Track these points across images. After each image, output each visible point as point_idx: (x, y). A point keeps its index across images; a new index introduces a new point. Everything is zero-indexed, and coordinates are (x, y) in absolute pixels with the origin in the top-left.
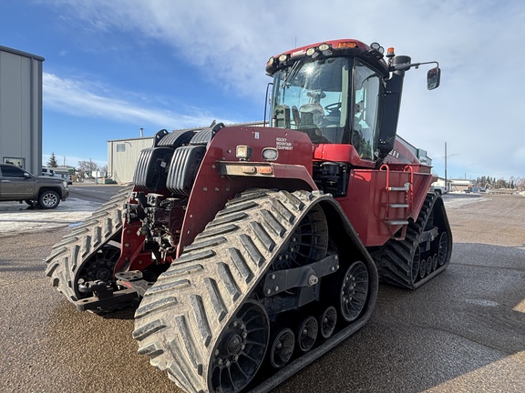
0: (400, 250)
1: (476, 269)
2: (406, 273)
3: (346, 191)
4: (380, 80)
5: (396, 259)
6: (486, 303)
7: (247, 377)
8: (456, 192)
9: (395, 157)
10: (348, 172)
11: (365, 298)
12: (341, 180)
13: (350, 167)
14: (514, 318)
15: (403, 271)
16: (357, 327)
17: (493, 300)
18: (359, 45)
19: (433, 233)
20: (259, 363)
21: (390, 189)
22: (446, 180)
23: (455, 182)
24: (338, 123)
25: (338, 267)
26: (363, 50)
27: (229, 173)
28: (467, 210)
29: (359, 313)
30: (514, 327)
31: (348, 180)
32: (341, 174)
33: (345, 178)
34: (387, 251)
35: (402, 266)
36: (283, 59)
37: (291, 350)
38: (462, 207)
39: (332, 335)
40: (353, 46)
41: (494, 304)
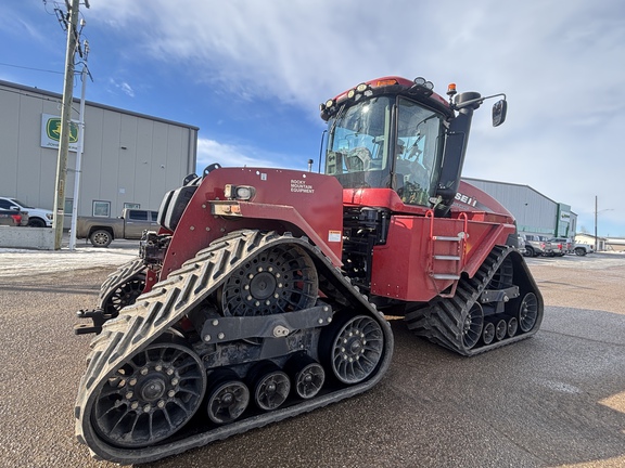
0: (451, 309)
1: (577, 341)
2: (455, 336)
3: (386, 239)
4: (441, 121)
5: (445, 318)
6: (561, 387)
7: (172, 427)
8: (612, 252)
9: (471, 205)
10: (388, 219)
11: (378, 359)
12: (380, 227)
13: (390, 213)
14: (592, 415)
15: (451, 333)
16: (354, 391)
17: (577, 384)
18: (400, 81)
19: (508, 294)
20: (190, 414)
21: (435, 238)
22: (596, 238)
23: (610, 241)
24: (381, 166)
25: (330, 320)
26: (405, 87)
27: (216, 213)
28: (611, 272)
29: (367, 375)
30: (583, 426)
31: (387, 227)
32: (380, 221)
33: (384, 224)
34: (437, 308)
35: (451, 327)
36: (329, 104)
37: (244, 405)
38: (608, 269)
39: (316, 396)
40: (392, 83)
41: (572, 390)
